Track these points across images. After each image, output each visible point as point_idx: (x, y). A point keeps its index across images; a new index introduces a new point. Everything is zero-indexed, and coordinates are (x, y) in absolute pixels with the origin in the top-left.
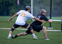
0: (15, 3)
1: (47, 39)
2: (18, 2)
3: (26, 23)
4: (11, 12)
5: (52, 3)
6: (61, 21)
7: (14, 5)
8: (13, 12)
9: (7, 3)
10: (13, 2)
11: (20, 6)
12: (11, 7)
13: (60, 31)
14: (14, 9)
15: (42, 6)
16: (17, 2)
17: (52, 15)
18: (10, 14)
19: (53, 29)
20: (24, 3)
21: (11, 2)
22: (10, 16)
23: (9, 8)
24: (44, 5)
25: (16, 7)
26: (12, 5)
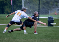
0: (8, 3)
1: (36, 33)
2: (12, 2)
3: (21, 21)
4: (5, 10)
5: (40, 3)
6: (48, 18)
7: (8, 5)
8: (7, 11)
9: (2, 3)
10: (7, 2)
11: (13, 5)
12: (6, 6)
13: (47, 26)
14: (8, 8)
15: (31, 5)
16: (10, 2)
17: (40, 13)
18: (5, 13)
19: (41, 25)
20: (17, 3)
21: (5, 2)
22: (5, 14)
23: (4, 7)
24: (33, 4)
25: (10, 7)
26: (6, 4)
